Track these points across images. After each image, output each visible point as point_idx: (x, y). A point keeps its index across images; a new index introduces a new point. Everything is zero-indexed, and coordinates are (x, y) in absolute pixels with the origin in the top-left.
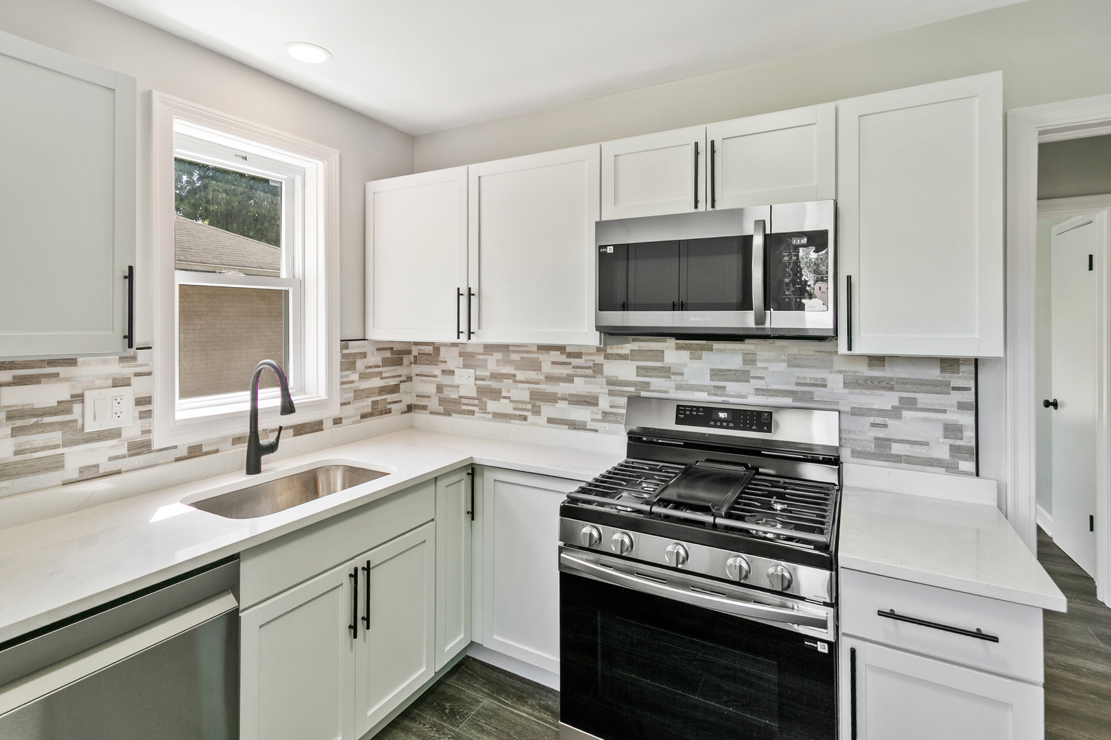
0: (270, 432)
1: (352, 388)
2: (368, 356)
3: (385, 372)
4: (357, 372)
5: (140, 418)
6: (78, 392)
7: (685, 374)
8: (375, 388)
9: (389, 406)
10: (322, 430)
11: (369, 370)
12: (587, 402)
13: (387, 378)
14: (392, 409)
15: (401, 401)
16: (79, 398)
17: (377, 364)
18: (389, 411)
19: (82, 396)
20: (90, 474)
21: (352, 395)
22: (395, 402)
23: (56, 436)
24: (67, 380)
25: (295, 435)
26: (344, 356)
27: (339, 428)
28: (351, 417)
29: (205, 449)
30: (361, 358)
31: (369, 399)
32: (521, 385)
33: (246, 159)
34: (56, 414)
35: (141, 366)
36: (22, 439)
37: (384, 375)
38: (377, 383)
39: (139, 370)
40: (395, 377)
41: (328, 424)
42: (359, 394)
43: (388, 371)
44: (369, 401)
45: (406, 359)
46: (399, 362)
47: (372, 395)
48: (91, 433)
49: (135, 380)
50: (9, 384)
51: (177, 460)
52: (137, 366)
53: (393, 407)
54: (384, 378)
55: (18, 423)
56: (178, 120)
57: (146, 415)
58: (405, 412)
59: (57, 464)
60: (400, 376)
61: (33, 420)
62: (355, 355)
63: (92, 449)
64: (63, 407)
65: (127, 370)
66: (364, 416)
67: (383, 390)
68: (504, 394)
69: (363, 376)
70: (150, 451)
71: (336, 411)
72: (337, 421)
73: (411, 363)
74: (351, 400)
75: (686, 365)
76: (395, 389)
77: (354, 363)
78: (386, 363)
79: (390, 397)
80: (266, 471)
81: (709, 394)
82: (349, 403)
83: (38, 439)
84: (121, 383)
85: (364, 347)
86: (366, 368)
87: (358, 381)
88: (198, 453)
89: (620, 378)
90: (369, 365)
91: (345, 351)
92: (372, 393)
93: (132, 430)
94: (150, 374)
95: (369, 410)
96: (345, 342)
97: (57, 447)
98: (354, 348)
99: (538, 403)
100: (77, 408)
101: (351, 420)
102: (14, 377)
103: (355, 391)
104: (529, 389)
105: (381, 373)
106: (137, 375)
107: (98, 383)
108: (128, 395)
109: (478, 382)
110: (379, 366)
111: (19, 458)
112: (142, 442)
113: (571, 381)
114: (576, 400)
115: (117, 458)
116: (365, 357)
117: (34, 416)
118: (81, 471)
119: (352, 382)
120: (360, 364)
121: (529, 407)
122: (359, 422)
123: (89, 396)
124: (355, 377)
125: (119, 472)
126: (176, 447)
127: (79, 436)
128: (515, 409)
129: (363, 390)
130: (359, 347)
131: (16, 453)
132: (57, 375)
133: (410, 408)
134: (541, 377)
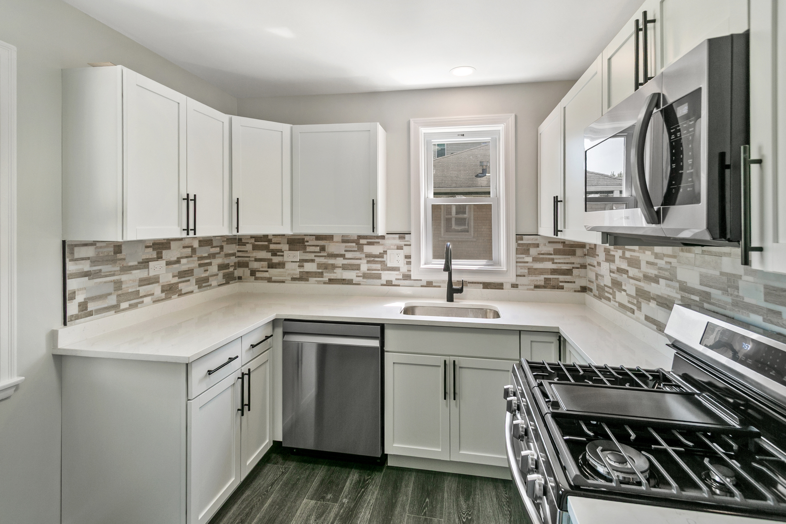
0: (468, 283)
1: (527, 266)
2: (540, 246)
3: (557, 259)
4: (531, 256)
5: (407, 264)
6: (385, 250)
7: (740, 288)
8: (547, 269)
9: (561, 284)
10: (503, 289)
11: (541, 256)
12: (667, 306)
13: (559, 263)
14: (565, 287)
15: (574, 282)
16: (385, 252)
17: (549, 252)
18: (562, 288)
19: (386, 251)
20: (389, 283)
21: (526, 271)
22: (568, 282)
23: (378, 266)
24: (382, 245)
25: (483, 288)
26: (519, 245)
27: (514, 290)
28: (526, 285)
29: (434, 284)
30: (534, 247)
31: (542, 276)
32: (632, 281)
33: (463, 135)
34: (379, 258)
35: (407, 241)
36: (370, 265)
37: (555, 261)
38: (549, 265)
39: (406, 243)
40: (567, 263)
41: (507, 286)
42: (532, 271)
43: (559, 258)
44: (542, 277)
45: (579, 252)
46: (573, 253)
47: (544, 274)
48: (390, 267)
49: (405, 247)
50: (366, 245)
51: (422, 286)
52: (405, 241)
53: (565, 285)
54: (556, 263)
55: (369, 259)
56: (422, 129)
57: (409, 263)
58: (579, 291)
59: (379, 277)
60: (573, 263)
61: (373, 259)
62: (529, 245)
63: (390, 274)
64: (381, 255)
65: (402, 243)
66: (536, 287)
67: (554, 271)
68: (624, 287)
69: (535, 260)
70: (411, 280)
71: (512, 279)
72: (514, 286)
73: (585, 255)
74: (526, 274)
75: (740, 277)
76: (569, 272)
77: (528, 250)
78: (557, 252)
79: (562, 278)
80: (455, 302)
81: (764, 320)
82: (524, 276)
83: (374, 266)
84: (400, 248)
85: (537, 240)
86: (539, 254)
87: (532, 262)
88: (431, 286)
89: (689, 285)
90: (542, 252)
91: (520, 242)
92: (545, 272)
93: (404, 269)
94: (410, 245)
95: (542, 283)
96: (519, 236)
97: (379, 270)
98: (526, 240)
99: (640, 300)
100: (385, 256)
101: (526, 287)
102: (367, 242)
103: (529, 269)
104: (635, 284)
105: (553, 260)
106: (405, 245)
107: (392, 247)
108: (402, 253)
109: (612, 274)
110: (551, 254)
111: (369, 272)
112: (408, 275)
113: (658, 282)
114: (661, 302)
115: (398, 279)
116: (538, 247)
117: (373, 257)
118: (387, 281)
119: (527, 262)
120: (533, 251)
121: (635, 302)
122: (532, 290)
123: (389, 252)
124: (529, 259)
125: (399, 286)
126: (421, 280)
127: (386, 269)
128: (629, 302)
129: (536, 269)
130: (532, 239)
131: (368, 270)
132: (379, 243)
133: (584, 289)
134: (641, 275)
